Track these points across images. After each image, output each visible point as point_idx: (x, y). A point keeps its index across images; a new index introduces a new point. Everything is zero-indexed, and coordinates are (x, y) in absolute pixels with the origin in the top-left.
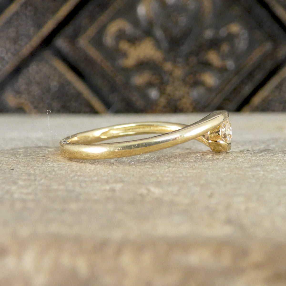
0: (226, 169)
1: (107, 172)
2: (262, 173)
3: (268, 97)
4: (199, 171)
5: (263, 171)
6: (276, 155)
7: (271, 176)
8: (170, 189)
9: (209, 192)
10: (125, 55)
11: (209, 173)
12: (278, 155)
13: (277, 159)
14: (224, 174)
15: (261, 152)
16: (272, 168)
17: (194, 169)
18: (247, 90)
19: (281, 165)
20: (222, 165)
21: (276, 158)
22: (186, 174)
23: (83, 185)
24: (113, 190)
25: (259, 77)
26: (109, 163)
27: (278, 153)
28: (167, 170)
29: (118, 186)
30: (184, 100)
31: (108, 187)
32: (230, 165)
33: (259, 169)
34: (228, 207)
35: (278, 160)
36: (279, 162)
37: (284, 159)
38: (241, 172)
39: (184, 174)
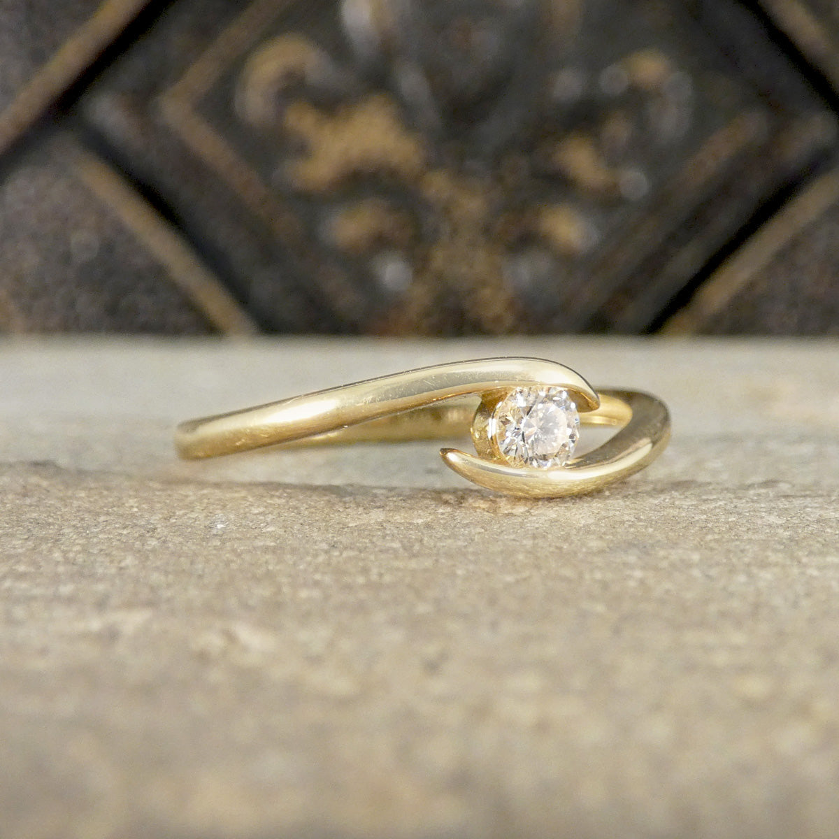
0: (521, 557)
1: (120, 562)
2: (638, 574)
3: (751, 285)
4: (428, 563)
5: (644, 568)
6: (707, 506)
7: (667, 585)
8: (303, 635)
9: (431, 649)
10: (302, 150)
11: (460, 572)
12: (712, 505)
13: (706, 521)
14: (510, 578)
15: (662, 491)
16: (675, 555)
17: (414, 556)
18: (685, 262)
19: (712, 544)
20: (514, 540)
21: (704, 517)
22: (381, 575)
23: (19, 612)
24: (111, 636)
25: (725, 221)
26: (138, 529)
27: (715, 497)
28: (321, 558)
29: (132, 621)
30: (487, 293)
31: (95, 624)
32: (540, 542)
33: (632, 558)
34: (481, 712)
35: (708, 525)
36: (711, 530)
37: (730, 520)
38: (568, 572)
39: (374, 577)
